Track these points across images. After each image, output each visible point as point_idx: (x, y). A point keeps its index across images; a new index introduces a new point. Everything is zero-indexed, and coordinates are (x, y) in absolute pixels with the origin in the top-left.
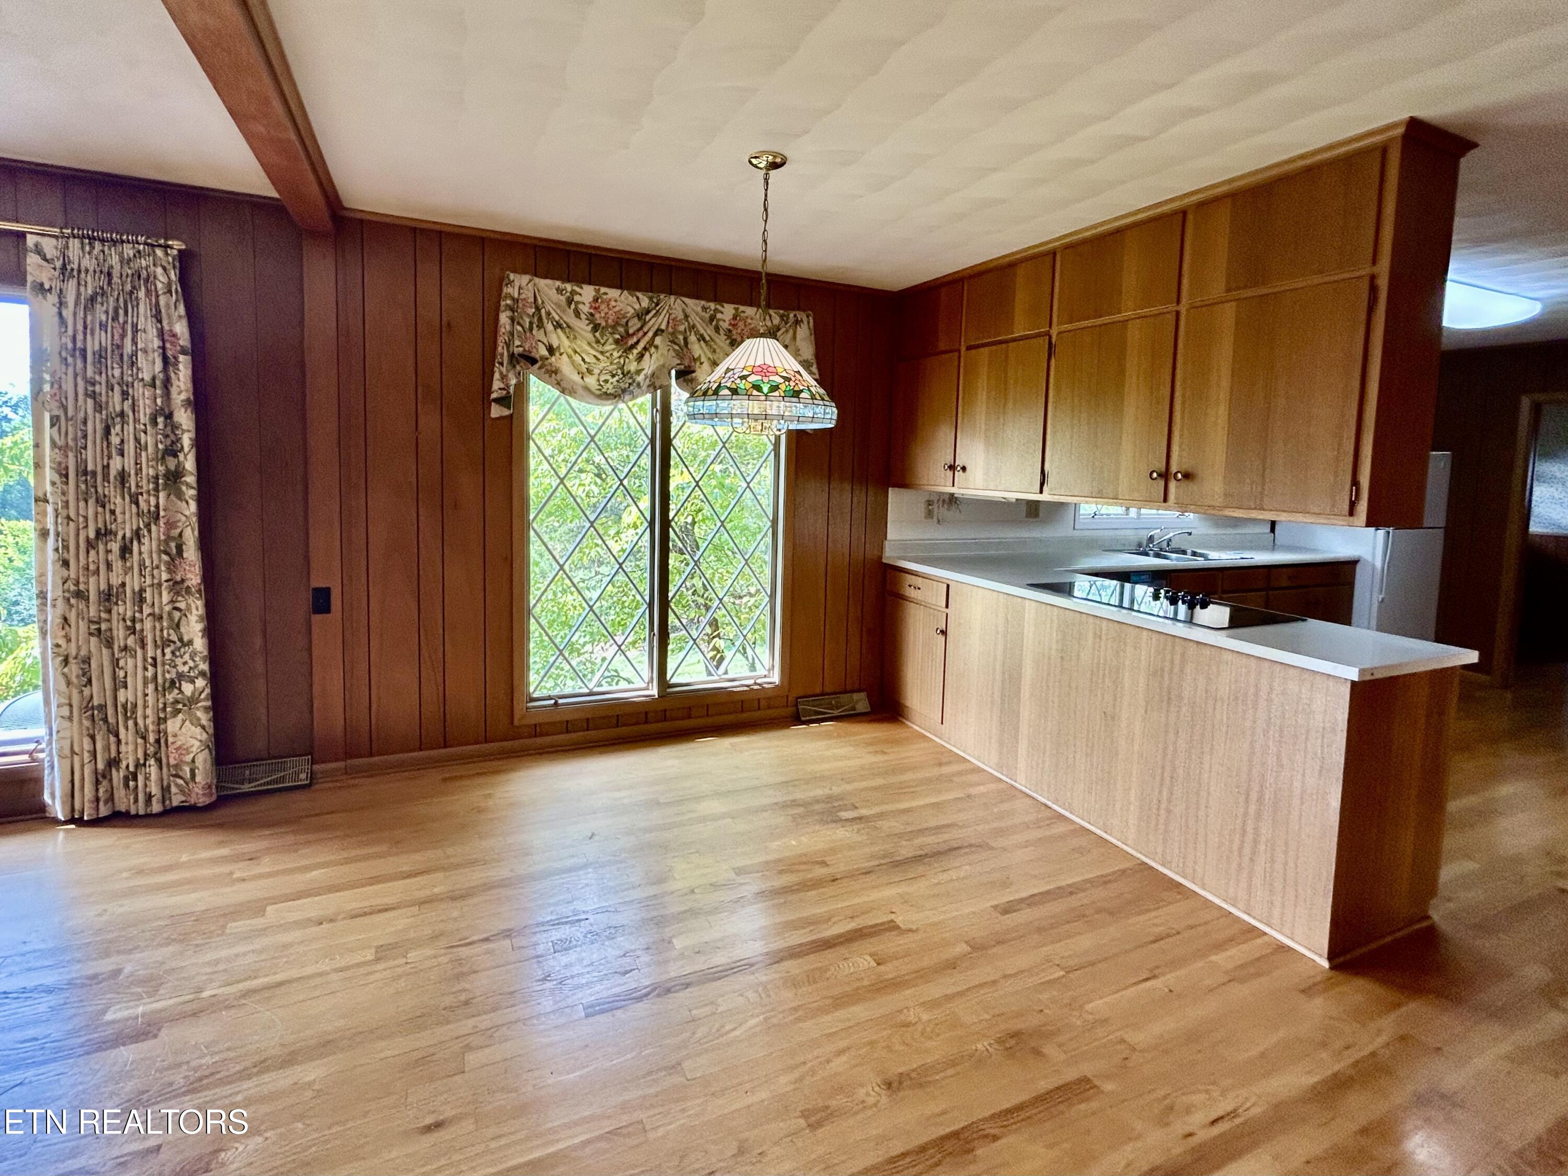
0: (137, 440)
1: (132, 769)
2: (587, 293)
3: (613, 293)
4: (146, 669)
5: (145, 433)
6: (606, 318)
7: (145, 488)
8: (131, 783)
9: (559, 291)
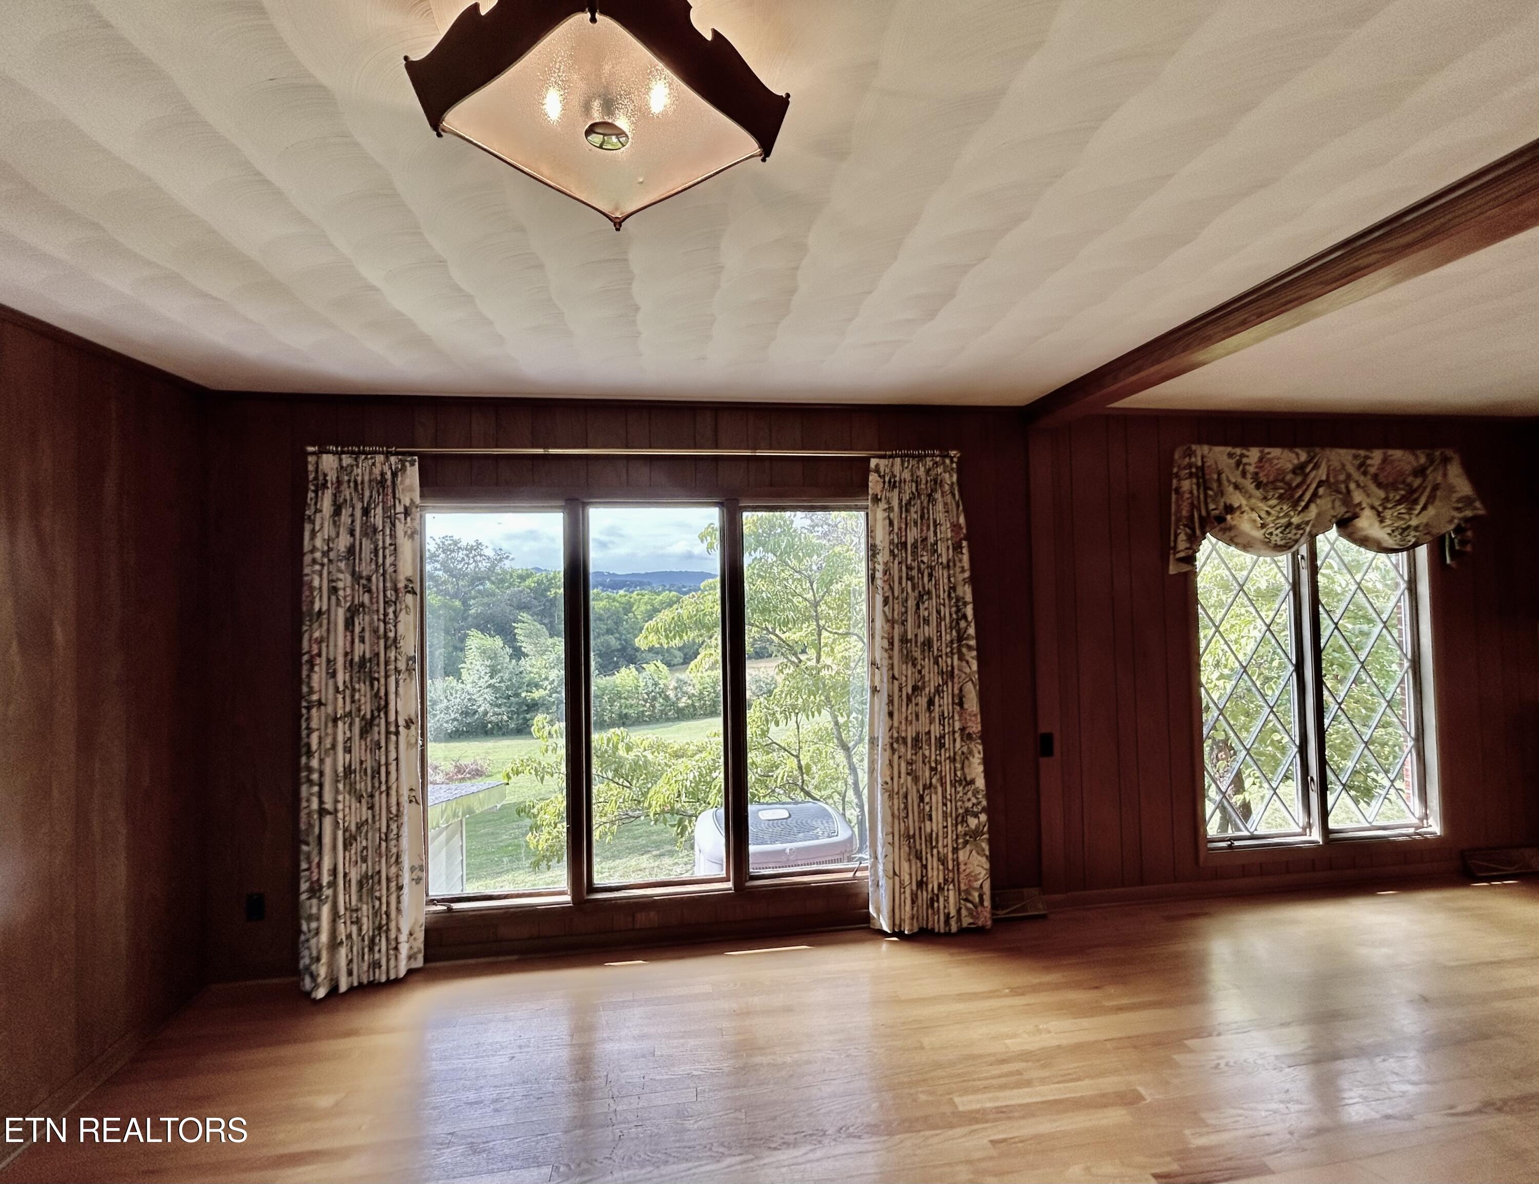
0: (938, 612)
1: (936, 891)
2: (1254, 454)
3: (1275, 452)
4: (945, 804)
5: (944, 606)
6: (1267, 475)
7: (944, 652)
8: (936, 905)
9: (1230, 455)
